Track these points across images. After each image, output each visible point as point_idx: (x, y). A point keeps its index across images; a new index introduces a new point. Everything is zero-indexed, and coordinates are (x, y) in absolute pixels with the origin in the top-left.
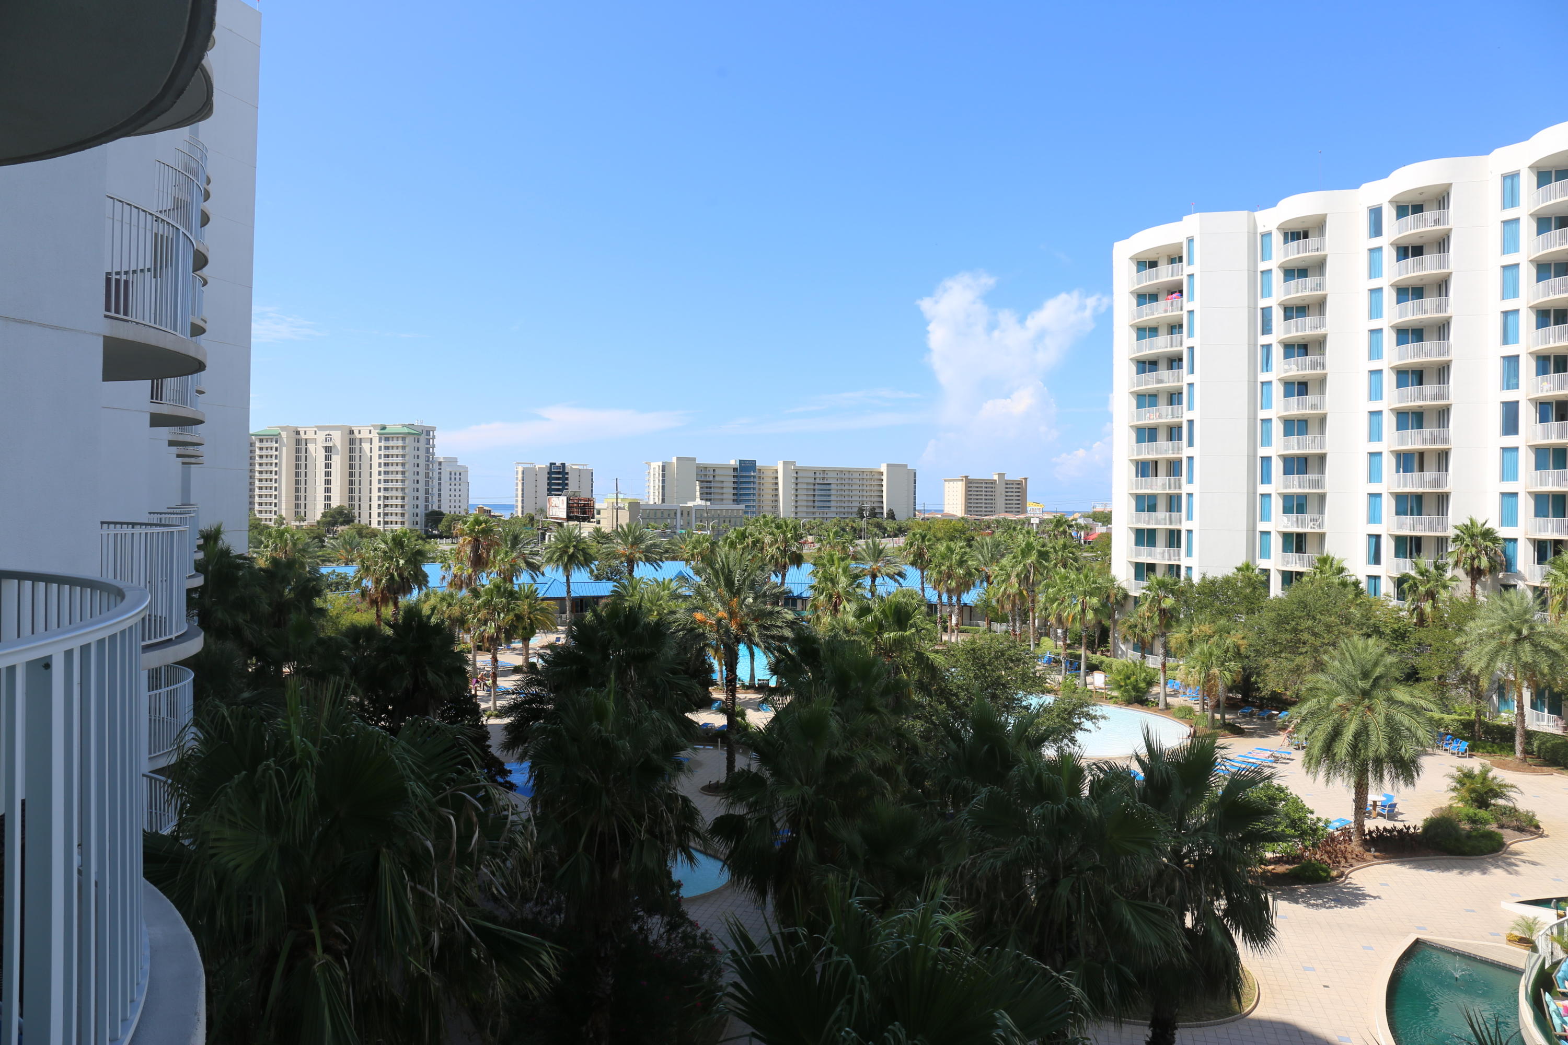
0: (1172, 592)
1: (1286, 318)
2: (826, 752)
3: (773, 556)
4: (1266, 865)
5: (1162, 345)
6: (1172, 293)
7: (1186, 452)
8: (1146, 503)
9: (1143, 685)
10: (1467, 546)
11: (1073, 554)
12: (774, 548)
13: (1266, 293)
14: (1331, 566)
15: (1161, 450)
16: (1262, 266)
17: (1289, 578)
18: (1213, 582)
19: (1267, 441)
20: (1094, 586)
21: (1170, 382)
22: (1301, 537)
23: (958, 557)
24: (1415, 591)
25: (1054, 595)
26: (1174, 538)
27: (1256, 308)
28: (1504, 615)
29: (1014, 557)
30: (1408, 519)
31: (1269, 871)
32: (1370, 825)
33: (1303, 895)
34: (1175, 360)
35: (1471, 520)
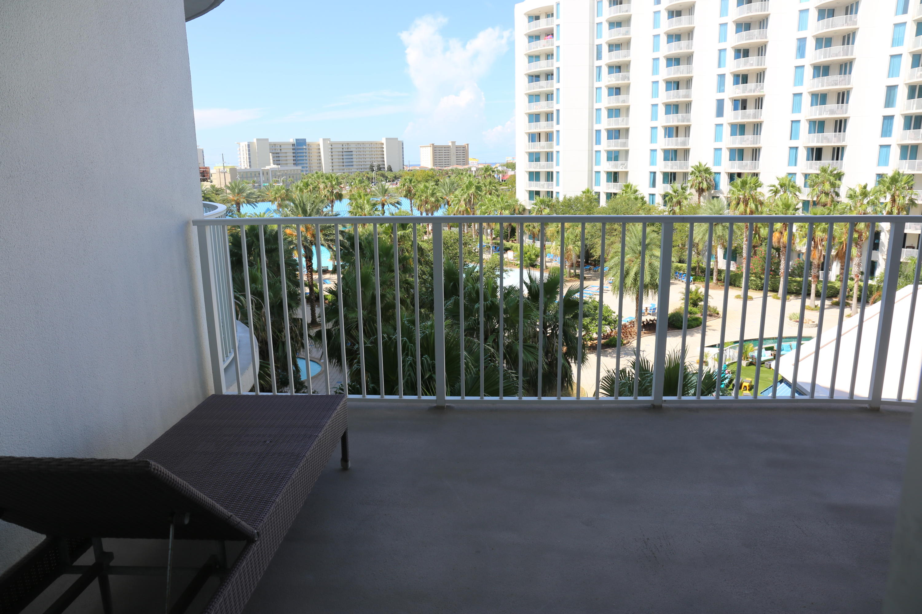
0: (548, 206)
1: (610, 51)
2: (371, 293)
3: (325, 196)
4: (593, 341)
5: (542, 66)
6: (548, 35)
7: (555, 128)
8: (534, 157)
9: (533, 257)
10: (697, 176)
11: (495, 187)
12: (326, 190)
13: (599, 35)
14: (631, 189)
15: (542, 127)
16: (597, 20)
17: (609, 196)
18: (570, 200)
19: (598, 121)
20: (506, 204)
21: (547, 87)
22: (616, 174)
23: (431, 192)
24: (671, 201)
25: (485, 210)
26: (549, 176)
27: (593, 45)
28: (711, 212)
29: (462, 190)
30: (670, 163)
31: (594, 343)
32: (644, 319)
33: (610, 353)
34: (549, 75)
35: (700, 163)
